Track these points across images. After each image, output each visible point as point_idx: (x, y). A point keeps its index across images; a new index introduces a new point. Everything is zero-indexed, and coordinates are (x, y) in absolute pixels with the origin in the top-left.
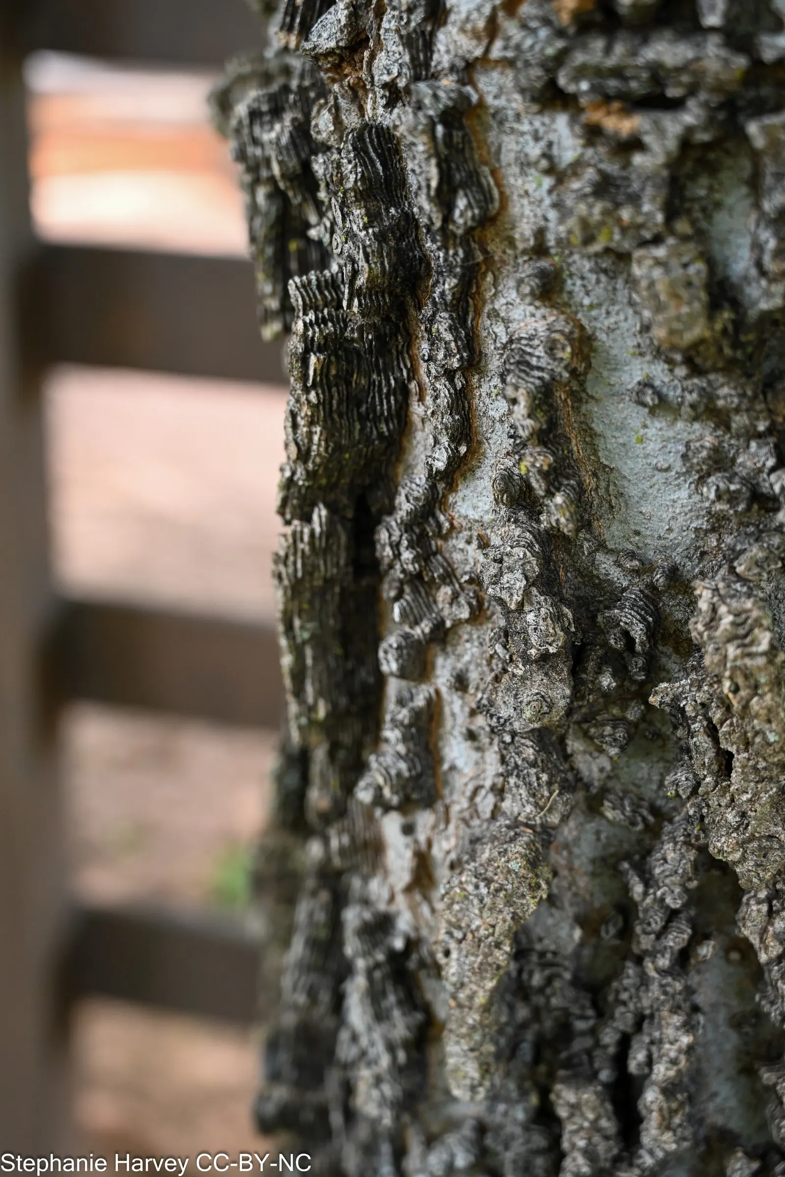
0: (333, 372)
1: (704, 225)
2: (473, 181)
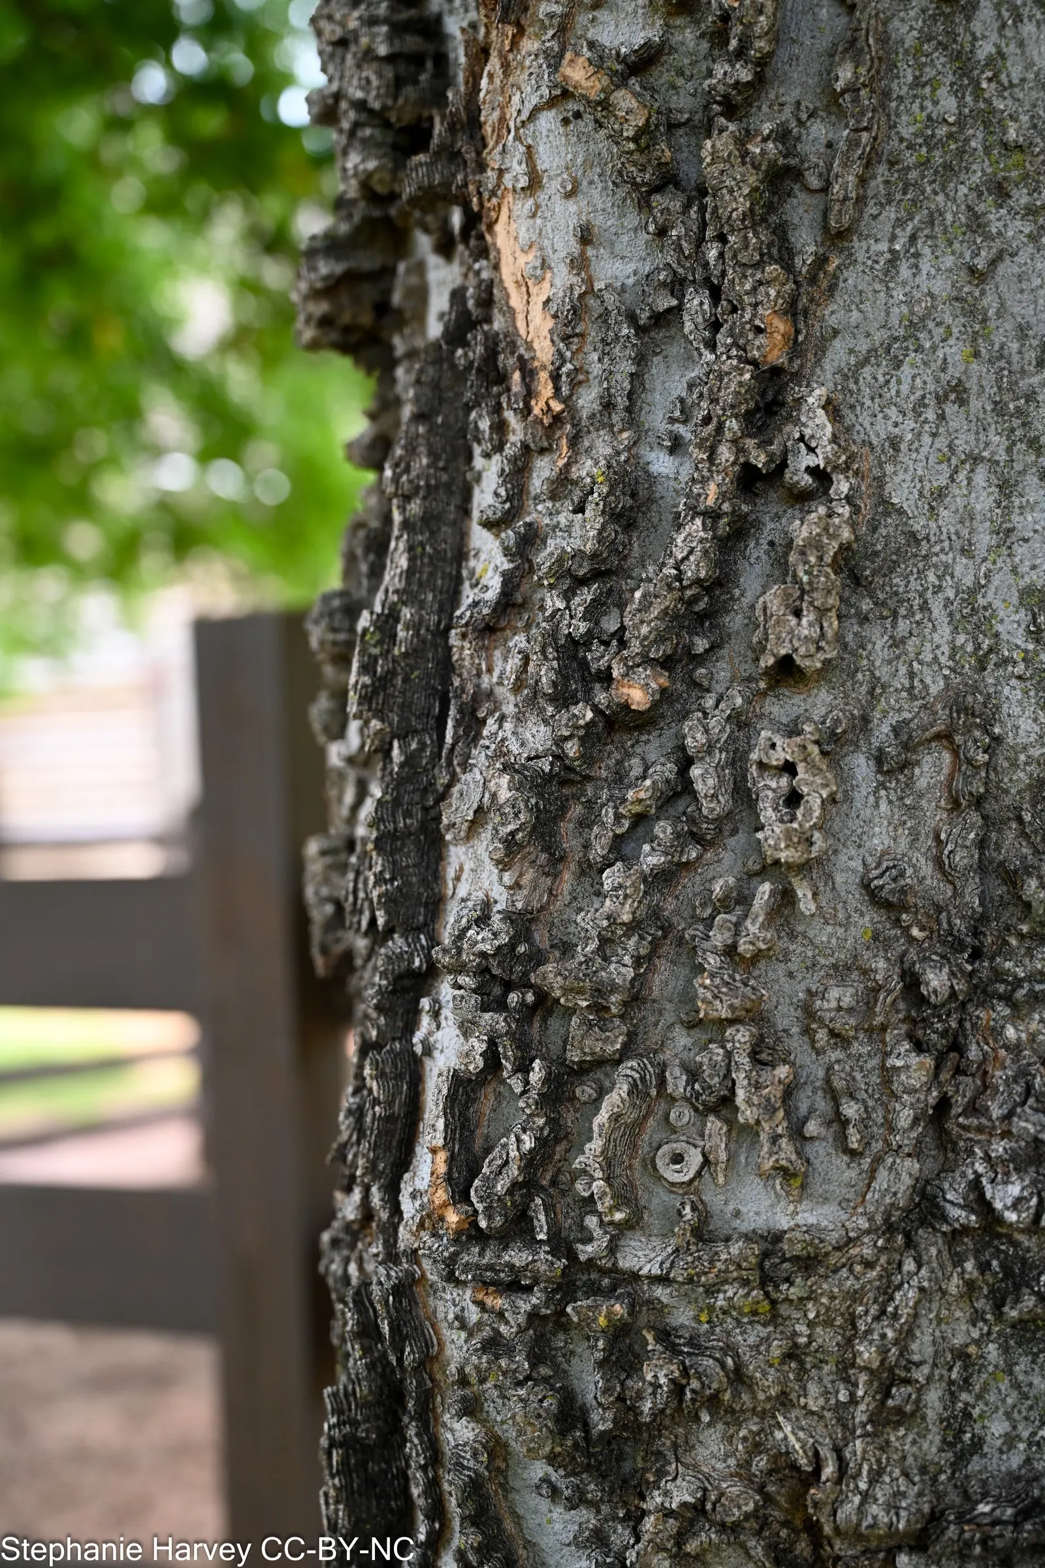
0: (353, 1461)
1: (565, 1366)
2: (419, 1330)
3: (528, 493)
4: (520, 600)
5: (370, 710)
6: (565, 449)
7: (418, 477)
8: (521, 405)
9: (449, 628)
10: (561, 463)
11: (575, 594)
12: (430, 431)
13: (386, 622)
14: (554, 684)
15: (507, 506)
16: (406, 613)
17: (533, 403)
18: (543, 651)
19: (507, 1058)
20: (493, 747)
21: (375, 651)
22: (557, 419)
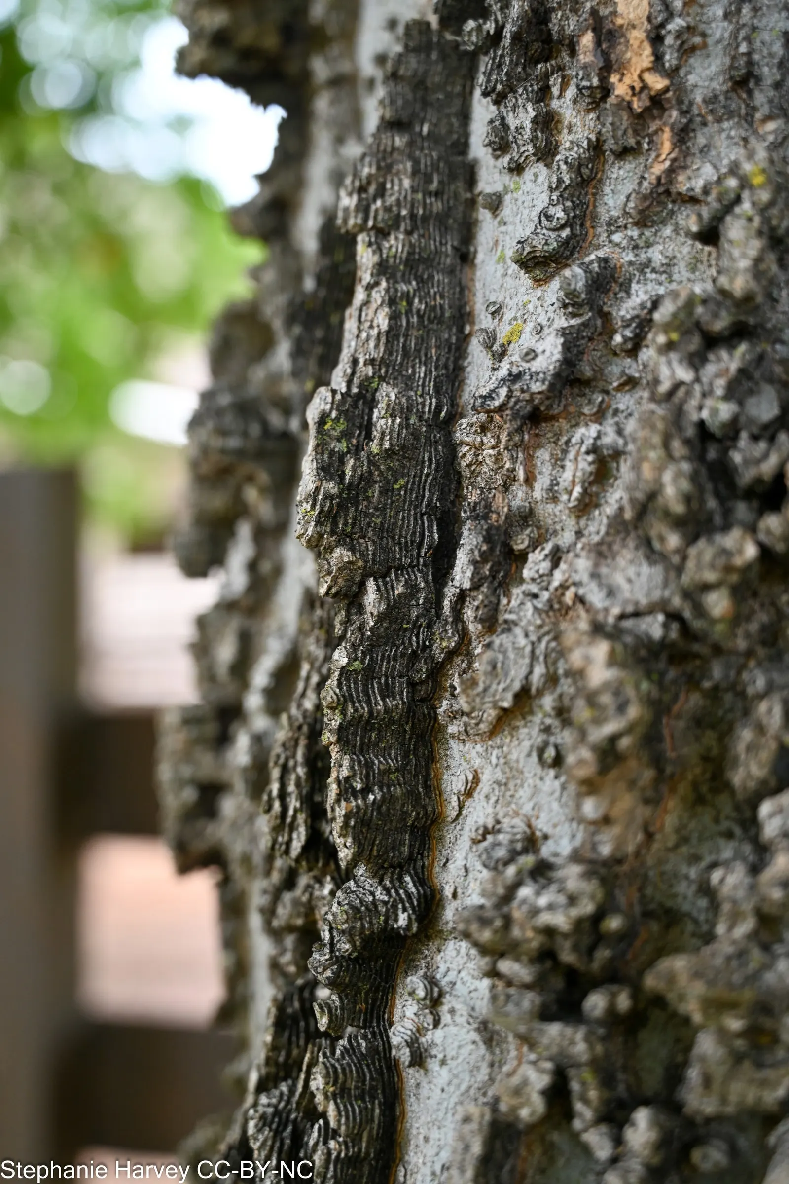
3: (595, 217)
4: (588, 373)
5: (333, 532)
6: (667, 146)
7: (398, 202)
8: (595, 82)
9: (454, 417)
10: (658, 169)
11: (704, 360)
12: (411, 144)
13: (355, 405)
14: (687, 499)
15: (565, 233)
16: (387, 394)
17: (614, 79)
18: (666, 445)
19: (586, 1101)
20: (545, 595)
21: (342, 446)
22: (657, 102)
